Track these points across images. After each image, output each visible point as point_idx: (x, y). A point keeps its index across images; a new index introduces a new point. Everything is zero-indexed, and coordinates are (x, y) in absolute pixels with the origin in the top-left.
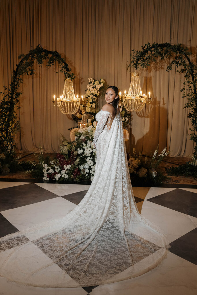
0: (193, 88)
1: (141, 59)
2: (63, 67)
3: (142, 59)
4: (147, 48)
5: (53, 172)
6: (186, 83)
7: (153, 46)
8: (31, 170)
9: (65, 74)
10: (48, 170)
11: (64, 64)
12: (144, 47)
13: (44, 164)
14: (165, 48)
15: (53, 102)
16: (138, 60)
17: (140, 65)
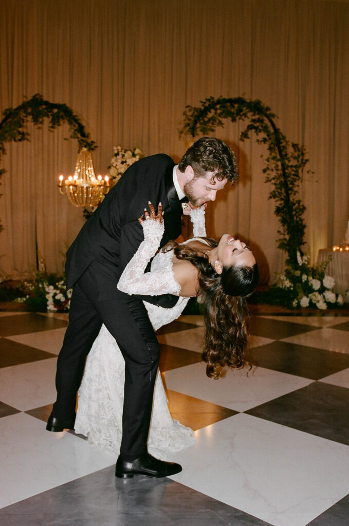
0: (280, 167)
1: (200, 120)
2: (75, 130)
3: (202, 121)
4: (209, 105)
5: (63, 299)
6: (270, 160)
7: (219, 102)
8: (25, 297)
9: (79, 141)
10: (55, 294)
11: (77, 126)
12: (205, 103)
13: (47, 285)
14: (236, 106)
15: (59, 187)
16: (195, 122)
17: (199, 130)
